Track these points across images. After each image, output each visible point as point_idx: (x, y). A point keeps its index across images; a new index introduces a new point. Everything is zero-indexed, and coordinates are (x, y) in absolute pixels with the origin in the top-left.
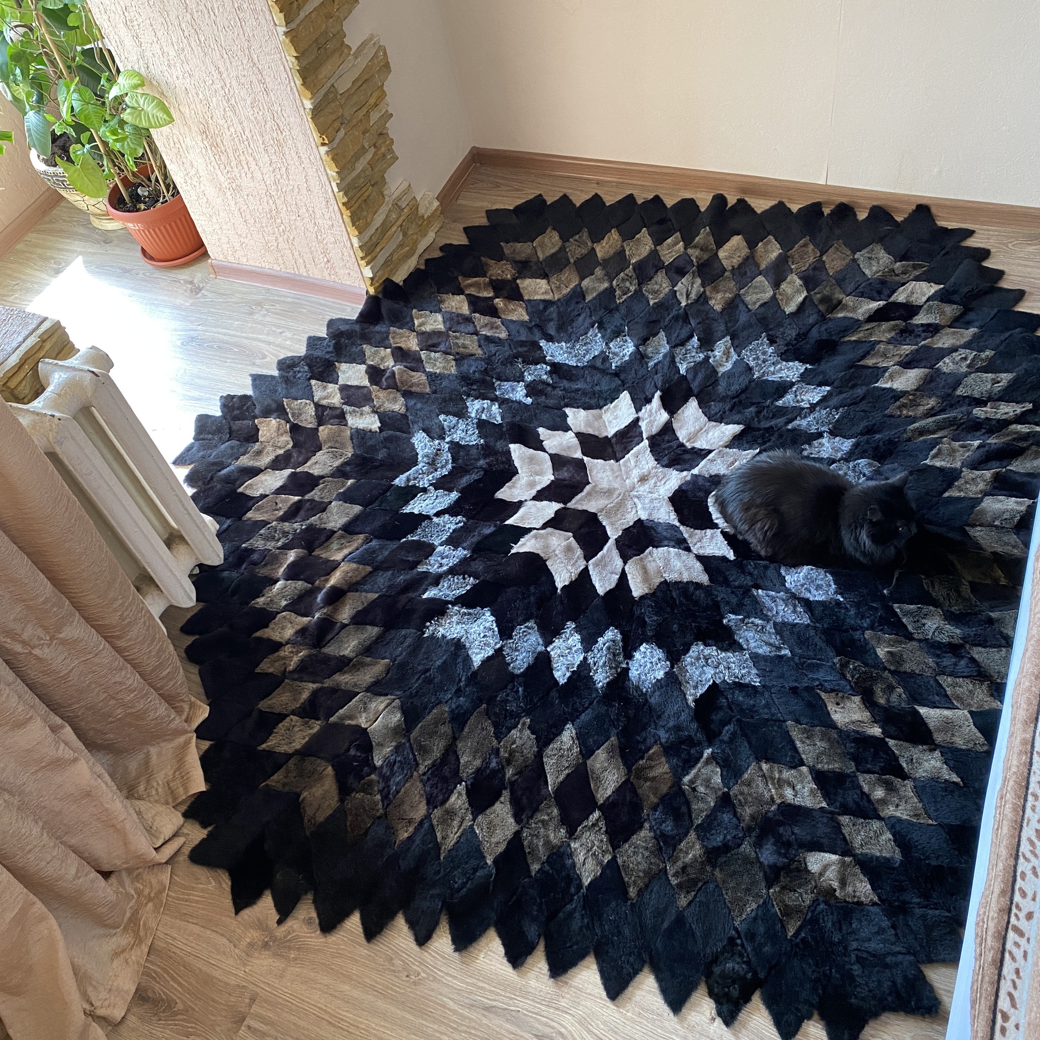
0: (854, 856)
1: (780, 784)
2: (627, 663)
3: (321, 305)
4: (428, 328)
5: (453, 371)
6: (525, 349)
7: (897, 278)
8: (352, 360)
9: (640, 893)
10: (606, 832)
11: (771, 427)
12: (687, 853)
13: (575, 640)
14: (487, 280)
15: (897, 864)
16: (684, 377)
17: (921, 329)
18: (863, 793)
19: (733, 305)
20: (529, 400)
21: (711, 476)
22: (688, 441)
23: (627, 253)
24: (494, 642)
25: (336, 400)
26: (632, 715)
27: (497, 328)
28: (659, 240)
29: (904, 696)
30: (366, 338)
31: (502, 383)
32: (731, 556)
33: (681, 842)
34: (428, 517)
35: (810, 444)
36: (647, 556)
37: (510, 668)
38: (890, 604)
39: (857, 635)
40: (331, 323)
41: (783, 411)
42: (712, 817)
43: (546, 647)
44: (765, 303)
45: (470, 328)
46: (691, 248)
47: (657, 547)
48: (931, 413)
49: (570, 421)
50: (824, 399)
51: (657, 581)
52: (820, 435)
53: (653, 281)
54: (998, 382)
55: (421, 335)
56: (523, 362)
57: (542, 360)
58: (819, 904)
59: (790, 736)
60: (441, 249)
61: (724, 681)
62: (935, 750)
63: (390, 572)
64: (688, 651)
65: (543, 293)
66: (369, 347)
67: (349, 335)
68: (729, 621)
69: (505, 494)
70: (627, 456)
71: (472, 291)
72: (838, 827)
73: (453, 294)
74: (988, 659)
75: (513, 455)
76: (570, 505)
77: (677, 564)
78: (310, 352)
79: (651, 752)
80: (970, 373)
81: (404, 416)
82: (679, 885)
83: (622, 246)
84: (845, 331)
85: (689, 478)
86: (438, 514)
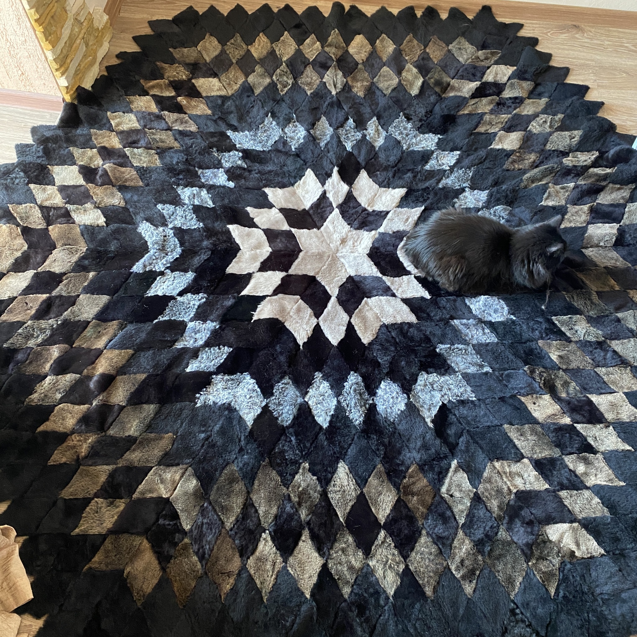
0: (579, 521)
1: (512, 475)
2: (373, 400)
3: (21, 113)
4: (125, 127)
5: (158, 163)
6: (216, 139)
7: (483, 63)
8: (63, 163)
9: (435, 590)
10: (395, 546)
11: (428, 188)
12: (461, 549)
13: (324, 387)
14: (167, 81)
15: (609, 520)
16: (350, 154)
17: (510, 101)
18: (570, 470)
19: (371, 90)
20: (231, 184)
21: (394, 233)
22: (368, 206)
23: (278, 53)
24: (260, 401)
25: (58, 200)
26: (387, 443)
27: (186, 122)
28: (300, 42)
29: (577, 388)
30: (71, 141)
31: (204, 171)
32: (427, 296)
33: (453, 540)
34: (172, 298)
35: (458, 198)
36: (364, 306)
37: (279, 422)
38: (549, 317)
39: (533, 345)
40: (34, 131)
41: (431, 174)
42: (470, 516)
43: (304, 398)
44: (395, 88)
45: (163, 125)
46: (327, 46)
47: (370, 297)
48: (534, 165)
49: (271, 198)
50: (458, 162)
51: (377, 326)
52: (463, 190)
53: (304, 75)
54: (574, 138)
55: (120, 133)
56: (218, 151)
57: (232, 147)
58: (566, 565)
59: (508, 437)
60: (118, 56)
61: (450, 401)
62: (609, 426)
63: (151, 352)
64: (416, 380)
65: (218, 90)
66: (76, 149)
67: (55, 139)
68: (441, 350)
69: (233, 268)
70: (325, 224)
71: (156, 92)
72: (560, 501)
73: (140, 95)
74: (624, 349)
75: (233, 234)
76: (292, 271)
77: (389, 310)
78: (21, 159)
79: (410, 470)
80: (554, 132)
81: (125, 209)
82: (464, 577)
83: (272, 47)
84: (458, 106)
85: (377, 236)
86: (181, 294)
